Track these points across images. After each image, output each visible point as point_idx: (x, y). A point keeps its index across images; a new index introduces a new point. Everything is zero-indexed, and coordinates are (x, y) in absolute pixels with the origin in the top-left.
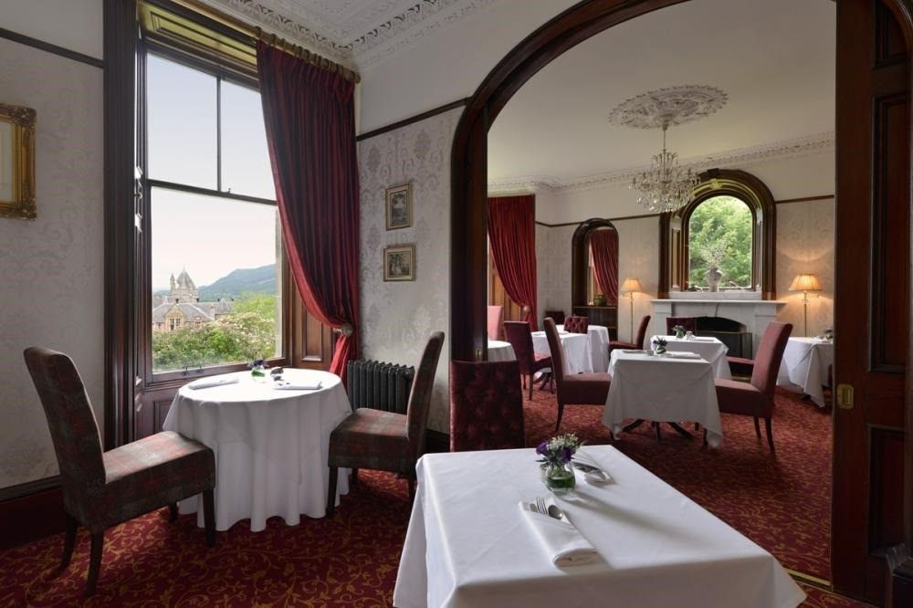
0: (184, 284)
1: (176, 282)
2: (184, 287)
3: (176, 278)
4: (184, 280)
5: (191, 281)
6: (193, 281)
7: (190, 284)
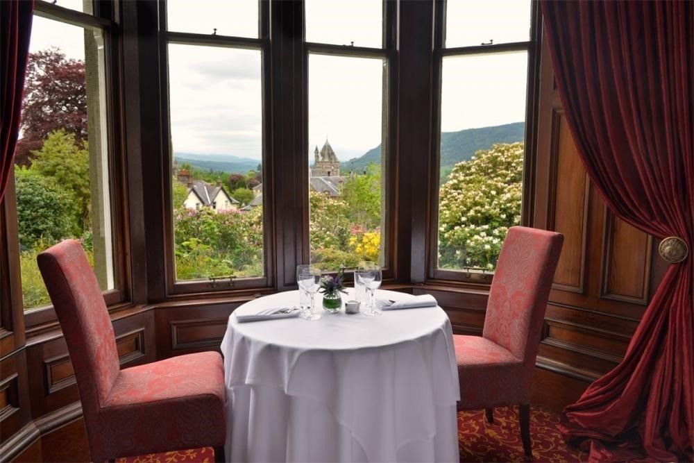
0: (327, 157)
1: (319, 154)
2: (327, 160)
3: (320, 150)
4: (326, 153)
5: (333, 153)
6: (336, 154)
7: (332, 157)
